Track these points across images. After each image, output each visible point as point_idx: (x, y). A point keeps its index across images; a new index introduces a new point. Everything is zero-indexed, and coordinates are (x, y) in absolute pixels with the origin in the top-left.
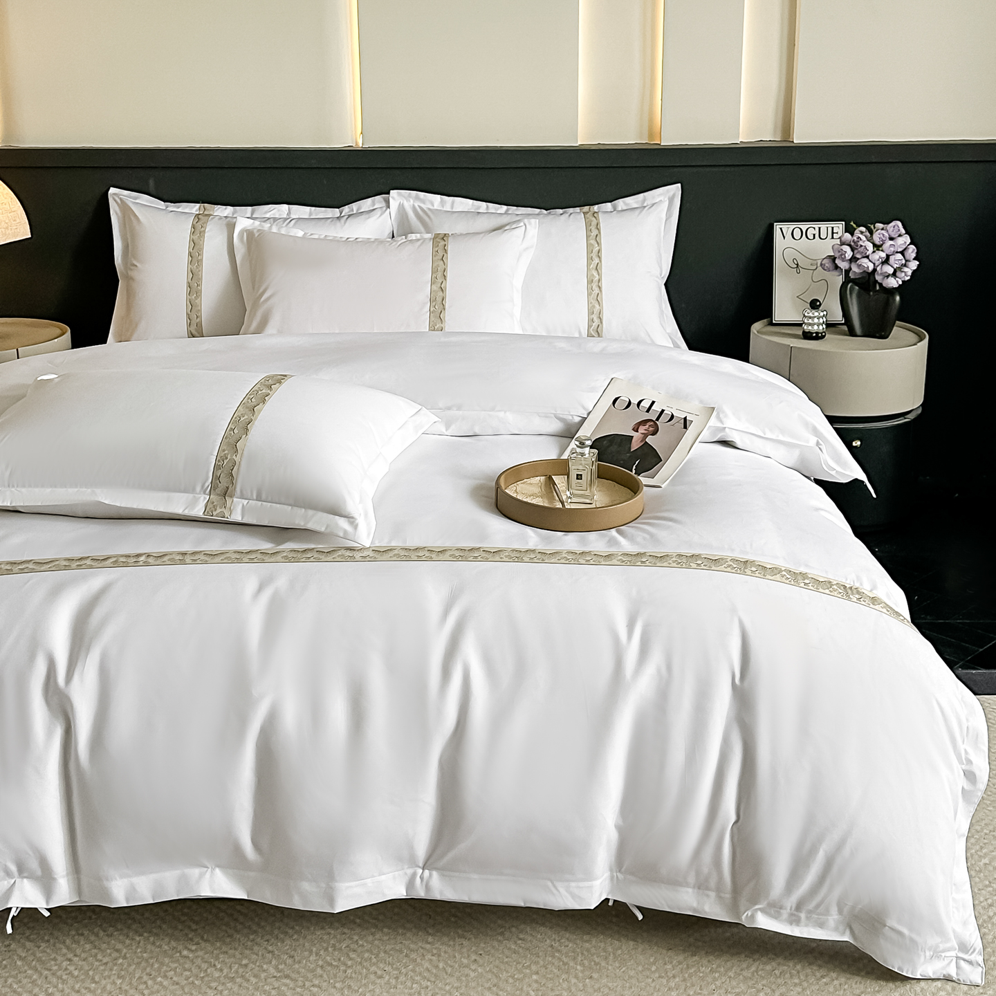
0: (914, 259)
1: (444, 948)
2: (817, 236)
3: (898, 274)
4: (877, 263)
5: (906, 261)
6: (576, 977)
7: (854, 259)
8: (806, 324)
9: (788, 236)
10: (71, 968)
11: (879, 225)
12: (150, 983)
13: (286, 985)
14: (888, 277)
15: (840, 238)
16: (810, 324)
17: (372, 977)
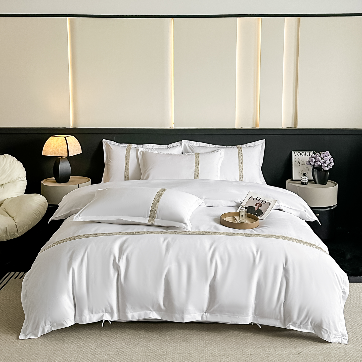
0: (333, 162)
1: (210, 334)
2: (305, 155)
3: (328, 166)
4: (322, 163)
5: (331, 162)
6: (245, 341)
7: (315, 162)
8: (302, 180)
9: (297, 155)
10: (117, 336)
11: (323, 152)
12: (138, 340)
13: (172, 341)
14: (325, 167)
15: (311, 156)
16: (303, 180)
17: (193, 340)
